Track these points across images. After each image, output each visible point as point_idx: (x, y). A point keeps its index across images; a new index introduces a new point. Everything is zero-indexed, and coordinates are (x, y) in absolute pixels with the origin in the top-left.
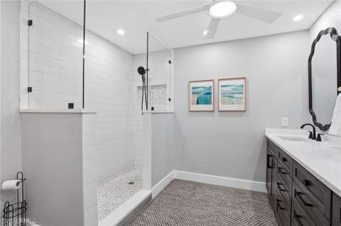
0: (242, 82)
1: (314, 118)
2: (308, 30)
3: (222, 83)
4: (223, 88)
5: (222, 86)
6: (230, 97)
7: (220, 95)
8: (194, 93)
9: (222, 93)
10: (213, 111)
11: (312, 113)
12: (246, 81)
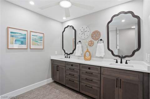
0: (42, 35)
1: (65, 51)
2: (62, 23)
3: (32, 34)
4: (33, 36)
5: (32, 35)
6: (37, 42)
7: (31, 40)
8: (12, 36)
9: (32, 39)
10: (27, 49)
11: (64, 50)
12: (44, 35)
